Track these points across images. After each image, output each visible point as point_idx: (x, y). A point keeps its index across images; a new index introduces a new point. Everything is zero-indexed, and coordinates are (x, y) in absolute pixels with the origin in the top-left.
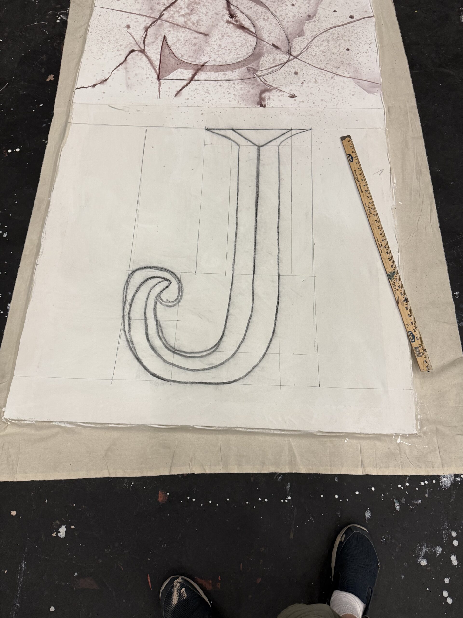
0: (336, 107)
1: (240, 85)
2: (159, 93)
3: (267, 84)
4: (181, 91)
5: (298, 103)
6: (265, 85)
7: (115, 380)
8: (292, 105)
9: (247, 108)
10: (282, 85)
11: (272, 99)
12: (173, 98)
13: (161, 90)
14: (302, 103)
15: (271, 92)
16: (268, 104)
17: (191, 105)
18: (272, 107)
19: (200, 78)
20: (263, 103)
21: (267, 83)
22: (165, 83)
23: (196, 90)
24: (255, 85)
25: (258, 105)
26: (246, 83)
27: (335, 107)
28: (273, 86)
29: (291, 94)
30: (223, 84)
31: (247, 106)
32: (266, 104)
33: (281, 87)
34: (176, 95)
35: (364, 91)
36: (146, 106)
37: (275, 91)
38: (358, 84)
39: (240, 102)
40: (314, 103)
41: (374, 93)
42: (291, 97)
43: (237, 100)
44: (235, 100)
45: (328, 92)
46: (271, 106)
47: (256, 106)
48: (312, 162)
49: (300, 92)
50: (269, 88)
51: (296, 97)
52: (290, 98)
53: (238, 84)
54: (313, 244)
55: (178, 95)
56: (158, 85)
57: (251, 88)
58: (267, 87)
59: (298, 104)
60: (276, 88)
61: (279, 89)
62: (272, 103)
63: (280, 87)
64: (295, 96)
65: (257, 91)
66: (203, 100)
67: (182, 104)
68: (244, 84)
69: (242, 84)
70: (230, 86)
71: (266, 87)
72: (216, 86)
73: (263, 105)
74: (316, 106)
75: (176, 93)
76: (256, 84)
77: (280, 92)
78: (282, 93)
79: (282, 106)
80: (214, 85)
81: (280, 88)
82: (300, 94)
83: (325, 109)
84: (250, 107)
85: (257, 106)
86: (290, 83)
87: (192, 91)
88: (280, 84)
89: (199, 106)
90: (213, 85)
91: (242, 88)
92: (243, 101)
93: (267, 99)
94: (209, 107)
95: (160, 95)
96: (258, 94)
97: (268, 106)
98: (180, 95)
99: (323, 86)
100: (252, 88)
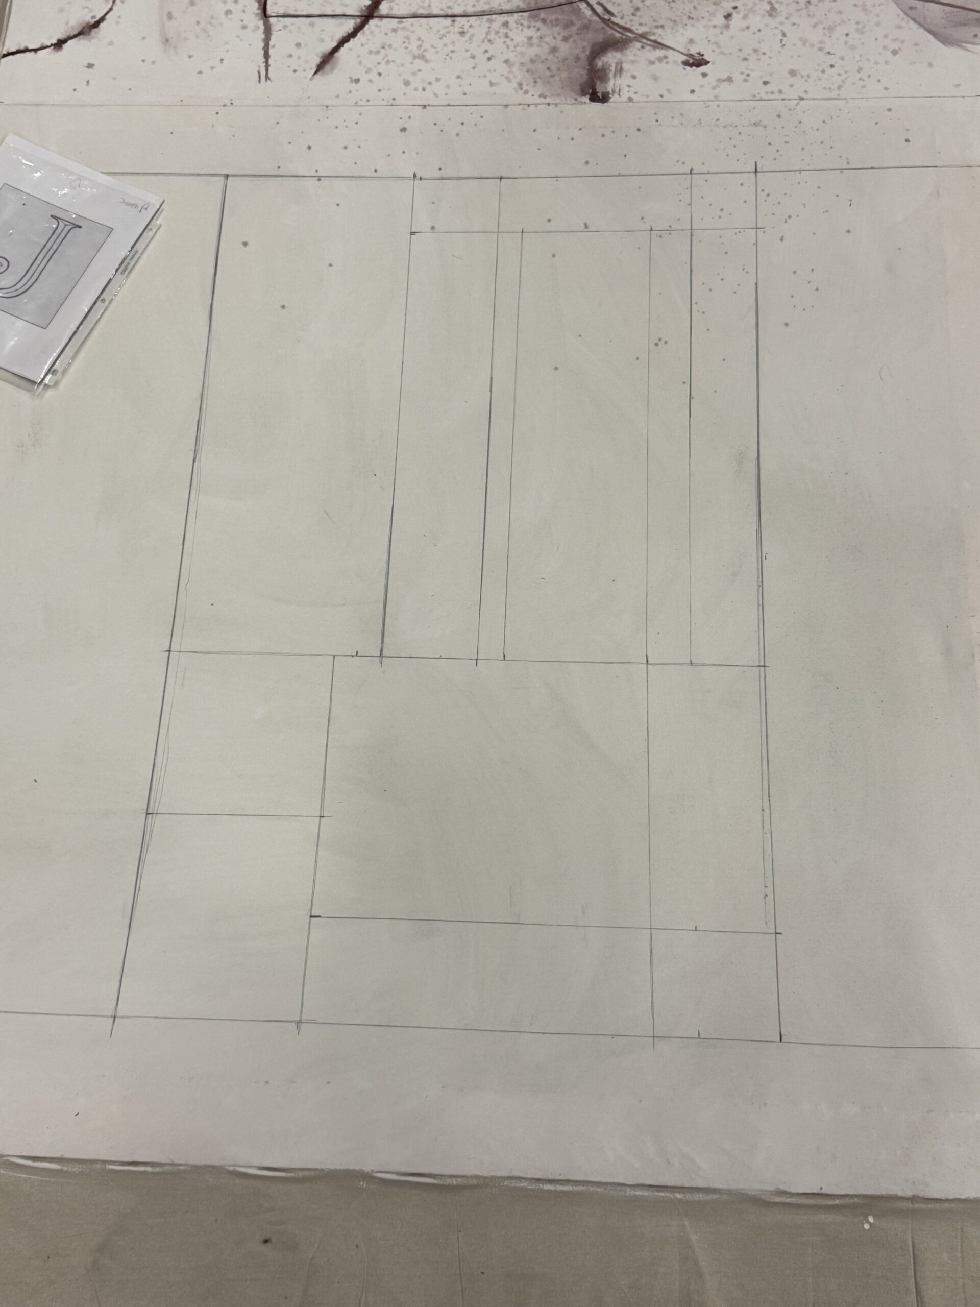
0: (839, 95)
1: (525, 29)
2: (267, 62)
3: (614, 23)
4: (336, 55)
5: (714, 84)
6: (608, 26)
7: (123, 1017)
8: (693, 91)
9: (549, 104)
10: (662, 26)
11: (629, 74)
12: (311, 79)
13: (271, 51)
14: (726, 84)
15: (626, 49)
16: (617, 90)
17: (368, 101)
18: (630, 99)
19: (395, 7)
20: (600, 89)
21: (613, 19)
22: (285, 27)
23: (383, 48)
24: (574, 29)
25: (584, 95)
26: (544, 21)
27: (834, 94)
28: (633, 28)
29: (691, 56)
30: (471, 26)
31: (548, 100)
32: (610, 89)
33: (659, 31)
34: (320, 68)
35: (930, 37)
36: (225, 106)
37: (638, 45)
38: (909, 12)
39: (525, 87)
40: (766, 83)
41: (964, 45)
42: (691, 65)
43: (514, 81)
44: (509, 80)
45: (812, 46)
46: (625, 95)
47: (576, 100)
48: (756, 284)
49: (719, 47)
50: (618, 35)
51: (707, 63)
52: (688, 68)
53: (519, 26)
54: (761, 558)
55: (328, 67)
56: (263, 36)
57: (560, 38)
58: (612, 35)
59: (714, 88)
60: (643, 36)
61: (652, 38)
62: (629, 86)
63: (655, 30)
64: (703, 62)
65: (580, 47)
66: (407, 83)
67: (338, 96)
68: (539, 24)
69: (533, 24)
70: (493, 32)
71: (610, 32)
72: (449, 32)
73: (600, 95)
74: (772, 93)
75: (318, 60)
76: (578, 24)
77: (655, 48)
78: (660, 53)
79: (661, 96)
80: (443, 31)
81: (654, 34)
82: (721, 53)
83: (802, 102)
84: (558, 101)
85: (579, 99)
86: (689, 18)
87: (370, 52)
88: (655, 21)
89: (394, 102)
90: (439, 31)
91: (530, 38)
92: (535, 82)
93: (611, 75)
94: (425, 107)
95: (267, 70)
96: (584, 57)
97: (616, 95)
98: (333, 69)
99: (794, 24)
100: (565, 39)
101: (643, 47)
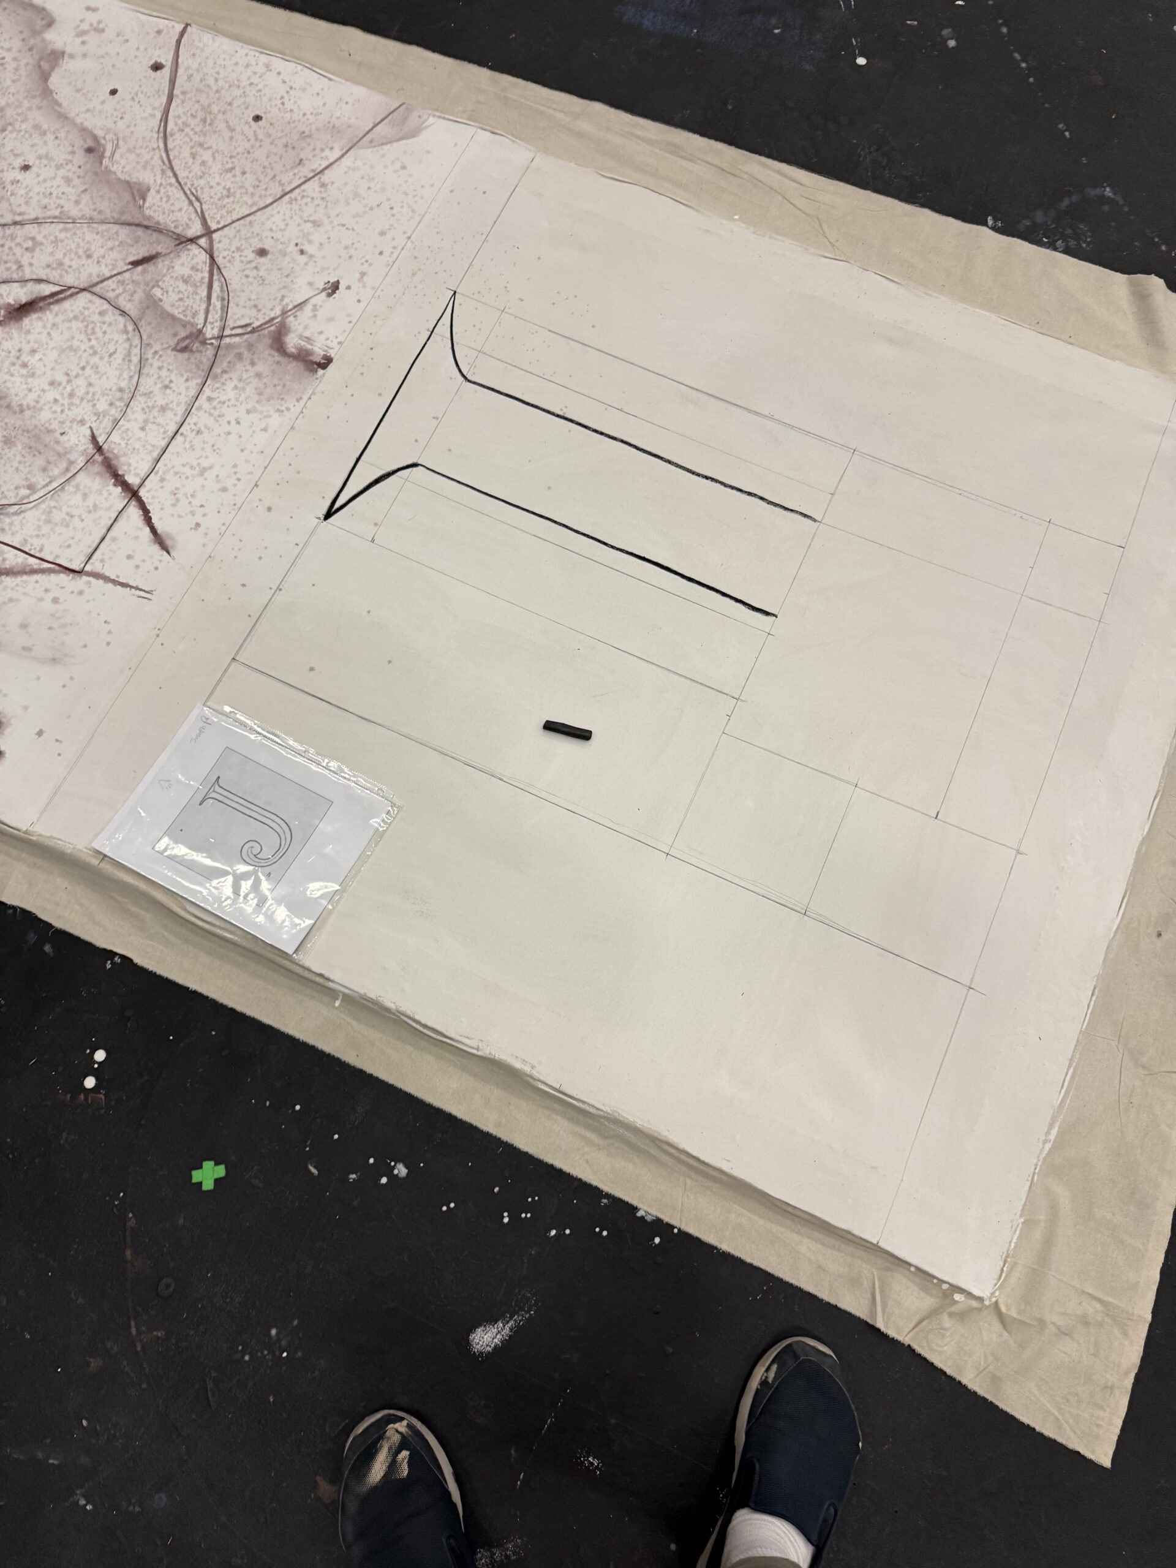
0: (420, 215)
1: (224, 388)
2: (131, 587)
3: (258, 327)
4: (159, 532)
5: (361, 285)
6: (259, 331)
7: (972, 982)
8: (359, 301)
9: (310, 398)
10: (283, 297)
11: (316, 335)
12: (174, 559)
13: (121, 580)
14: (365, 278)
15: (290, 328)
16: (326, 348)
17: (224, 524)
18: (340, 343)
19: (138, 471)
20: (318, 359)
21: (254, 325)
22: (102, 561)
23: (175, 494)
24: (246, 354)
25: (316, 371)
26: (224, 372)
27: (418, 218)
28: (273, 315)
29: (324, 289)
30: (195, 424)
31: (305, 398)
32: (322, 353)
33: (286, 300)
34: (165, 548)
35: (404, 142)
36: (158, 636)
37: (291, 319)
38: (373, 144)
39: (283, 408)
40: (381, 253)
41: (424, 125)
42: (334, 292)
43: (272, 412)
44: (269, 416)
45: (365, 212)
46: (335, 344)
47: (317, 379)
48: (550, 331)
49: (328, 269)
50: (273, 328)
51: (338, 282)
52: (334, 295)
53: (217, 391)
54: (771, 418)
55: (168, 543)
56: (101, 582)
57: (249, 367)
58: (269, 332)
59: (364, 286)
60: (284, 313)
61: (290, 307)
62: (327, 339)
63: (284, 302)
64: (336, 284)
65: (267, 360)
66: (224, 490)
67: (204, 545)
68: (226, 376)
69: (223, 380)
70: (212, 411)
71: (266, 331)
72: (191, 442)
73: (323, 361)
74: (392, 253)
75: (156, 548)
76: (243, 350)
77: (301, 309)
78: (308, 308)
79: (350, 322)
80: (187, 446)
81: (287, 304)
82: (334, 270)
83: (412, 238)
84: (311, 391)
85: (318, 376)
86: (287, 276)
87: (174, 505)
88: (275, 299)
89: (238, 505)
90: (185, 448)
91: (236, 387)
92: (282, 399)
93: (309, 347)
94: (256, 485)
95: (141, 590)
96: (277, 357)
97: (329, 351)
98: (173, 539)
99: (337, 215)
100: (253, 364)
101: (295, 317)
